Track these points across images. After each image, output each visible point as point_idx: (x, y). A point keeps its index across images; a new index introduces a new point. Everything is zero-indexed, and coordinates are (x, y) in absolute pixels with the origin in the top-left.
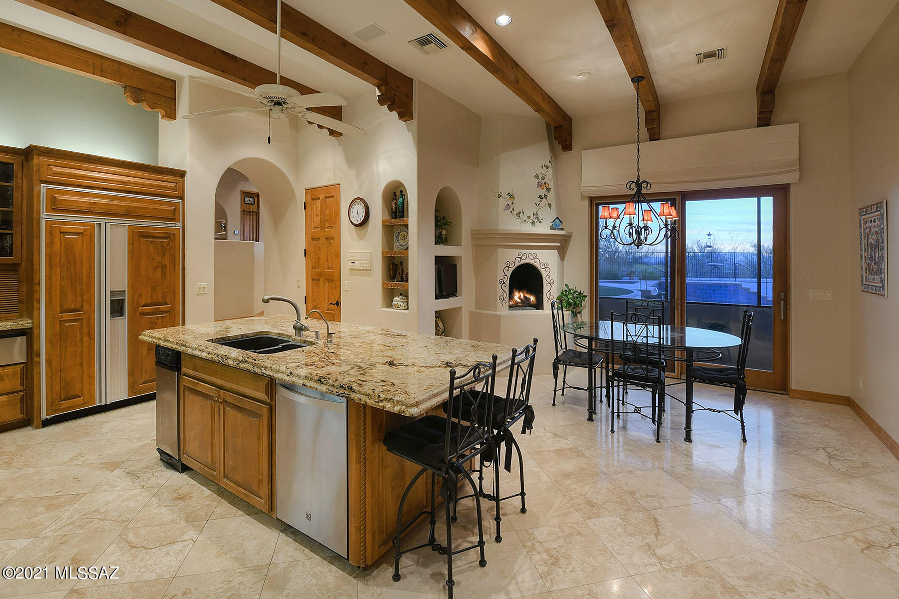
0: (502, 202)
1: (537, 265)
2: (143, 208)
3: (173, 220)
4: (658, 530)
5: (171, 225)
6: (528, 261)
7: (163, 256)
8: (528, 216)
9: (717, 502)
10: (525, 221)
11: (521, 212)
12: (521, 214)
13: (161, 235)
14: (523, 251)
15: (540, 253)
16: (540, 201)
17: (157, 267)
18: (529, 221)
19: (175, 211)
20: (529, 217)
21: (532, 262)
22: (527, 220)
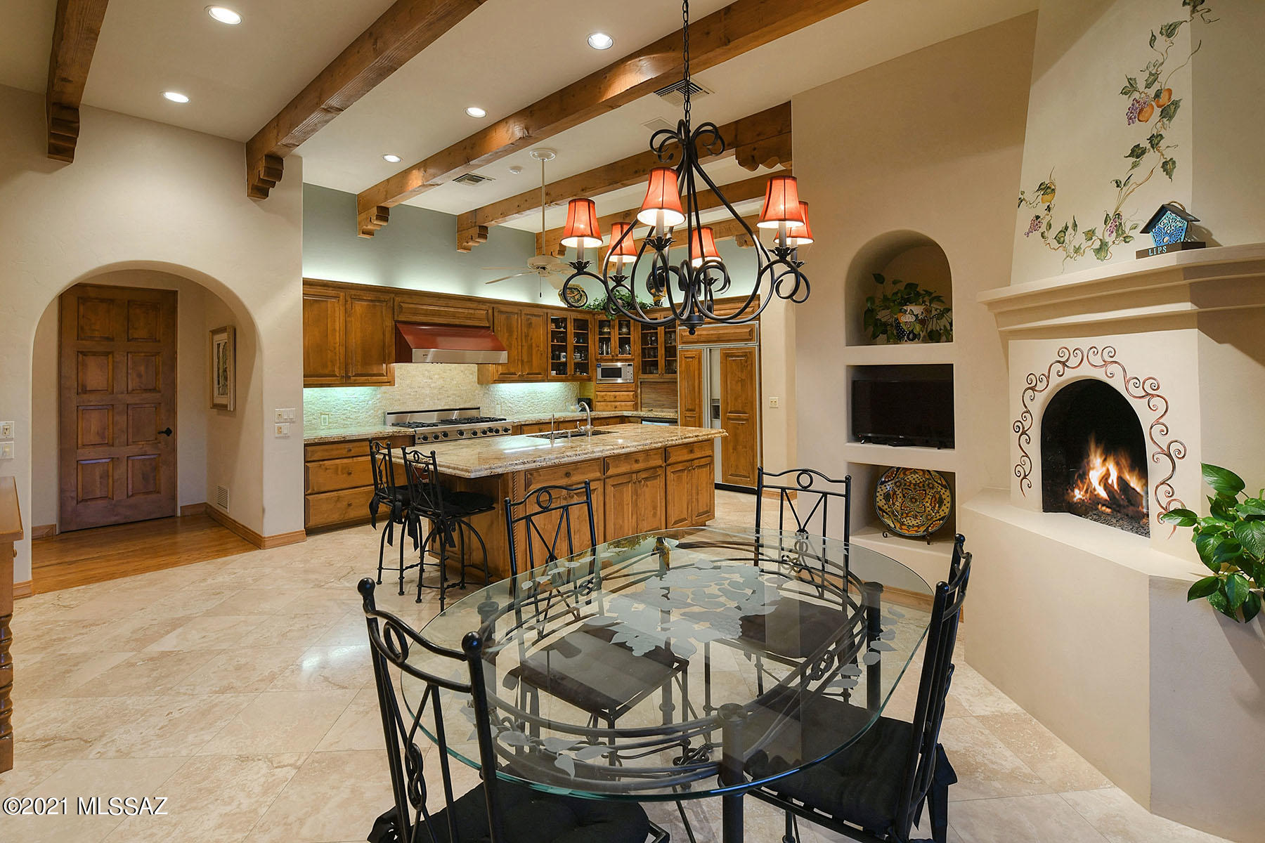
0: (1024, 216)
1: (1117, 384)
2: (727, 333)
3: (751, 340)
4: (330, 682)
5: (751, 344)
6: (1087, 372)
7: (742, 371)
8: (1086, 233)
9: (299, 763)
10: (1077, 250)
11: (1070, 225)
12: (1070, 230)
13: (740, 354)
14: (1072, 343)
15: (1125, 344)
16: (1135, 165)
17: (739, 381)
18: (1089, 247)
19: (751, 332)
20: (1090, 234)
21: (1099, 375)
22: (1085, 244)
